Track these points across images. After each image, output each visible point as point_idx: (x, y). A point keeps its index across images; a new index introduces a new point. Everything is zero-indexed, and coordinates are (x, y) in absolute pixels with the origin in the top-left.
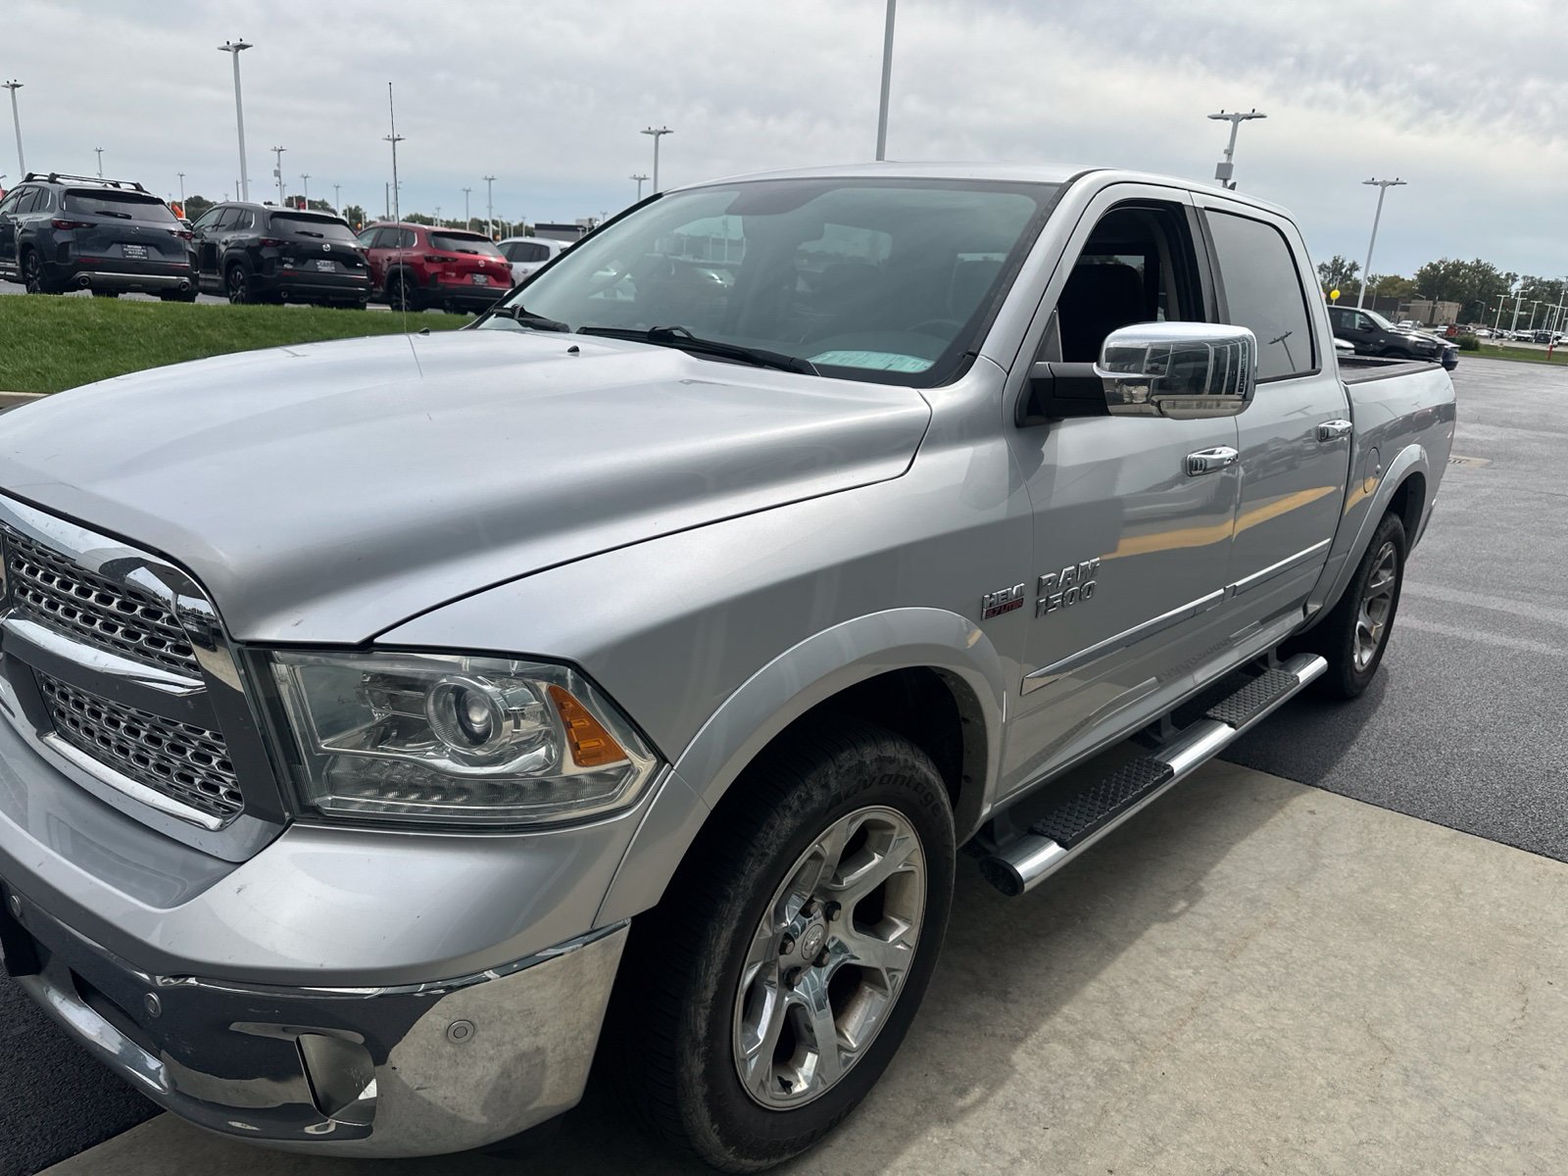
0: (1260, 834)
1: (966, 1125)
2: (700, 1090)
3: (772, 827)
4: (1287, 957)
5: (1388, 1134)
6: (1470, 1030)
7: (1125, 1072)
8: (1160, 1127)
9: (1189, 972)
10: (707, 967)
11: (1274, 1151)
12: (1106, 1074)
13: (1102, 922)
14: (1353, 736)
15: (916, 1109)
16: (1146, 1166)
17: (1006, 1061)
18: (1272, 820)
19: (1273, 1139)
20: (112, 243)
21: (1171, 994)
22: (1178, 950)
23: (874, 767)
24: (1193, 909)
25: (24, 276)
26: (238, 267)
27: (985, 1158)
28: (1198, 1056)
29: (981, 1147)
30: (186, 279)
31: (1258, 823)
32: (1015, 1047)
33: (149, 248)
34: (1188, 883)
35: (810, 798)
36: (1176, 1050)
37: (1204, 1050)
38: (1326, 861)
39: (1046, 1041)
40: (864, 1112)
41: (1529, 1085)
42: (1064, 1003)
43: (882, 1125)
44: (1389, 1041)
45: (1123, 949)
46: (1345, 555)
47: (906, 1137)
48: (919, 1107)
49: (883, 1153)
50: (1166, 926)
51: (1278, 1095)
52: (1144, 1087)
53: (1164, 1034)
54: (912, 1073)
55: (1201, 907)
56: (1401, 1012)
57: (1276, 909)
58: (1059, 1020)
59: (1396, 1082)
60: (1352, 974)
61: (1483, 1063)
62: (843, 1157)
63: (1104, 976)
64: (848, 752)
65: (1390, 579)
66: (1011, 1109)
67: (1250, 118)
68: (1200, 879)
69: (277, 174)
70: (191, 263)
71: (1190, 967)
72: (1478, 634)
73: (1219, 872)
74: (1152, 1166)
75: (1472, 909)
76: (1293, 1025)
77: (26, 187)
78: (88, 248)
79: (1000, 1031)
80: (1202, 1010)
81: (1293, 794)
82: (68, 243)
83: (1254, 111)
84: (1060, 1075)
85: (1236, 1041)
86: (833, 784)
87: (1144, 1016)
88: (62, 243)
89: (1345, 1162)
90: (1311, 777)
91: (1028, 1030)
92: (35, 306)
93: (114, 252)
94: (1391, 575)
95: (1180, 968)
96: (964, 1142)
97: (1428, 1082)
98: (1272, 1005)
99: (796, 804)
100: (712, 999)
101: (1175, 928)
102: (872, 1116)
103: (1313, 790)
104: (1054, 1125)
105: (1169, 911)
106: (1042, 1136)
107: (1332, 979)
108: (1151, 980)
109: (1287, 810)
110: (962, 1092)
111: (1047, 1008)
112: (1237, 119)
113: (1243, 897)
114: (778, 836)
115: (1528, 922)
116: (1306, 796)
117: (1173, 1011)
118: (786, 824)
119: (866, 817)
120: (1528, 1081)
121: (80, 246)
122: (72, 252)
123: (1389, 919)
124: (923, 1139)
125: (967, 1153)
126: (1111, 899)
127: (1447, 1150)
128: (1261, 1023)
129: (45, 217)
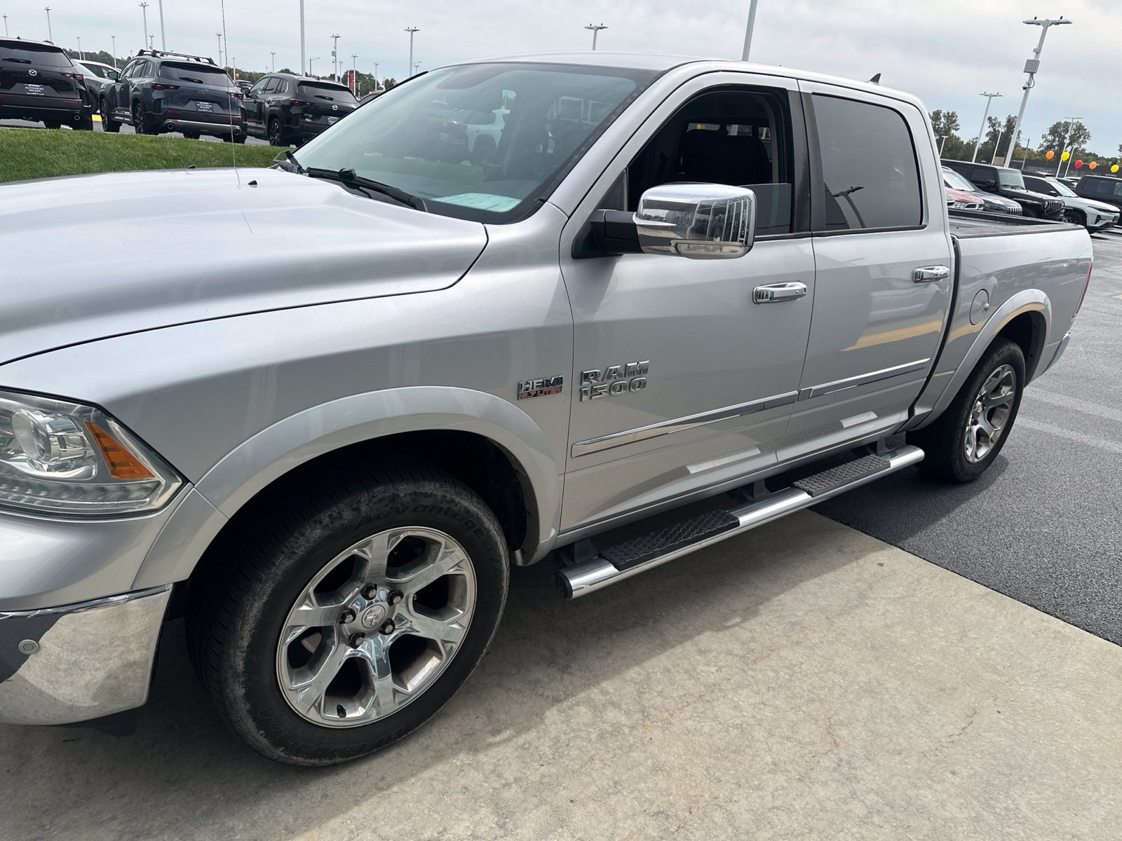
0: (830, 577)
1: (486, 755)
2: (243, 707)
3: (303, 535)
4: (797, 669)
5: (798, 805)
6: (911, 738)
7: (624, 733)
8: (627, 776)
9: (713, 669)
10: (243, 625)
11: (702, 804)
12: (608, 733)
13: (668, 625)
14: (949, 511)
15: (457, 739)
16: (600, 801)
17: (540, 715)
18: (844, 567)
19: (707, 796)
20: (190, 100)
21: (689, 684)
22: (715, 652)
23: (408, 499)
24: (743, 625)
25: (135, 122)
26: (276, 119)
27: (487, 778)
28: (684, 730)
29: (488, 771)
30: (238, 127)
31: (833, 568)
32: (552, 705)
33: (214, 104)
34: (749, 605)
35: (340, 516)
36: (670, 723)
37: (692, 726)
38: (869, 602)
39: (578, 704)
40: (419, 737)
41: (935, 785)
42: (607, 679)
43: (427, 747)
44: (840, 738)
45: (673, 646)
46: (953, 372)
47: (440, 757)
48: (460, 739)
49: (417, 766)
50: (715, 634)
51: (729, 765)
52: (631, 746)
53: (668, 710)
54: (468, 715)
55: (752, 624)
56: (863, 718)
57: (808, 632)
58: (596, 690)
59: (827, 769)
60: (840, 686)
61: (907, 763)
62: (388, 765)
63: (647, 664)
64: (384, 486)
65: (1010, 393)
66: (525, 749)
67: (1058, 23)
68: (762, 603)
69: (334, 54)
70: (242, 115)
71: (716, 666)
72: (1103, 442)
73: (780, 600)
74: (604, 802)
75: (967, 649)
76: (771, 717)
77: (138, 59)
78: (175, 103)
79: (548, 693)
80: (707, 698)
81: (874, 549)
82: (160, 99)
83: (1061, 18)
84: (574, 730)
85: (720, 723)
86: (364, 508)
87: (661, 696)
88: (157, 100)
89: (752, 820)
90: (893, 538)
91: (569, 695)
92: (134, 142)
93: (190, 106)
94: (1010, 391)
95: (708, 665)
96: (478, 767)
97: (853, 772)
98: (764, 701)
99: (326, 520)
100: (247, 647)
101: (721, 636)
102: (424, 740)
103: (891, 548)
104: (549, 764)
105: (724, 623)
106: (537, 770)
107: (822, 688)
108: (681, 671)
109: (861, 562)
110: (496, 732)
111: (595, 679)
112: (1047, 24)
113: (788, 620)
114: (307, 541)
115: (1009, 664)
116: (883, 552)
117: (684, 695)
118: (315, 533)
119: (409, 534)
120: (935, 782)
121: (167, 100)
122: (163, 106)
123: (895, 650)
124: (450, 761)
125: (476, 774)
126: (684, 610)
127: (838, 822)
128: (747, 712)
129: (147, 80)
